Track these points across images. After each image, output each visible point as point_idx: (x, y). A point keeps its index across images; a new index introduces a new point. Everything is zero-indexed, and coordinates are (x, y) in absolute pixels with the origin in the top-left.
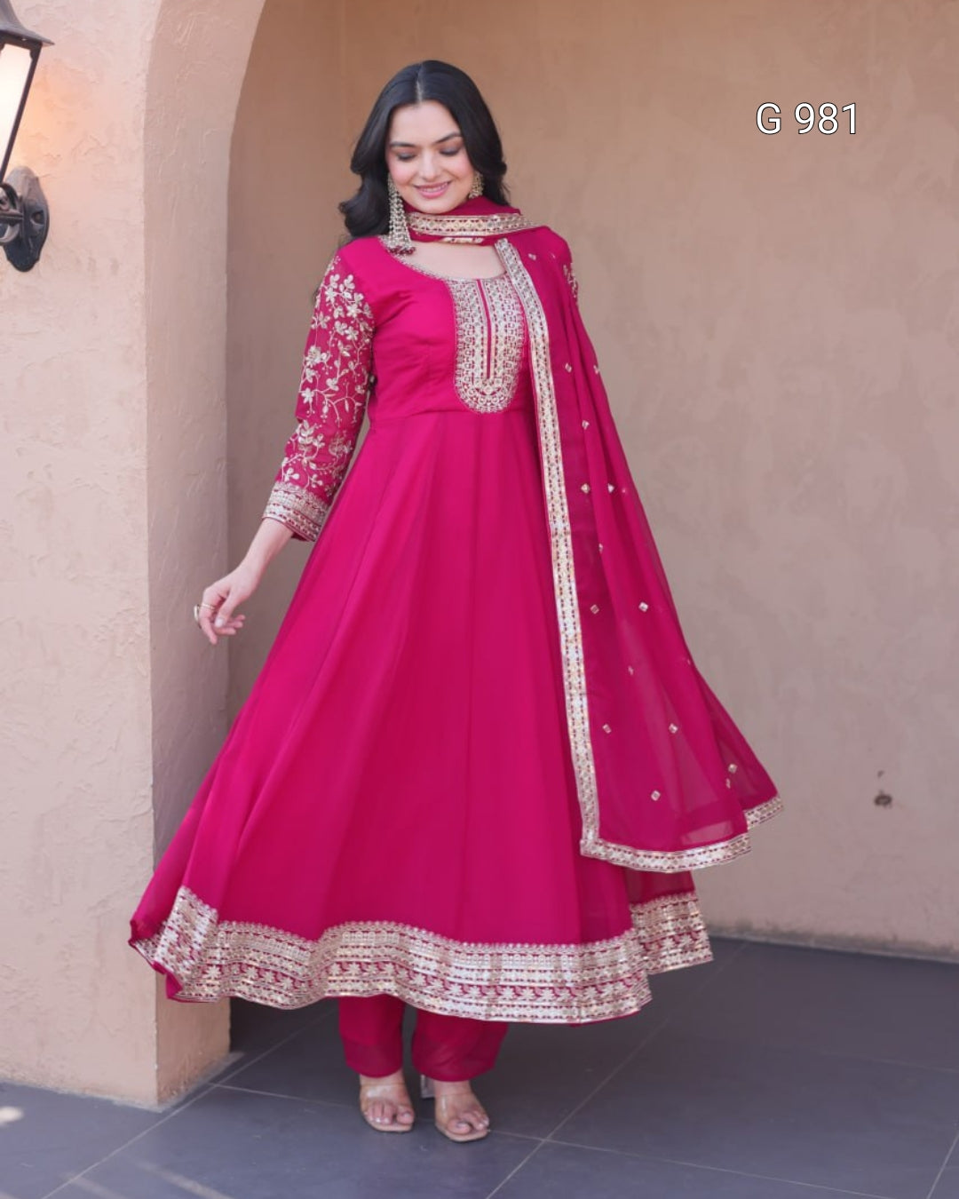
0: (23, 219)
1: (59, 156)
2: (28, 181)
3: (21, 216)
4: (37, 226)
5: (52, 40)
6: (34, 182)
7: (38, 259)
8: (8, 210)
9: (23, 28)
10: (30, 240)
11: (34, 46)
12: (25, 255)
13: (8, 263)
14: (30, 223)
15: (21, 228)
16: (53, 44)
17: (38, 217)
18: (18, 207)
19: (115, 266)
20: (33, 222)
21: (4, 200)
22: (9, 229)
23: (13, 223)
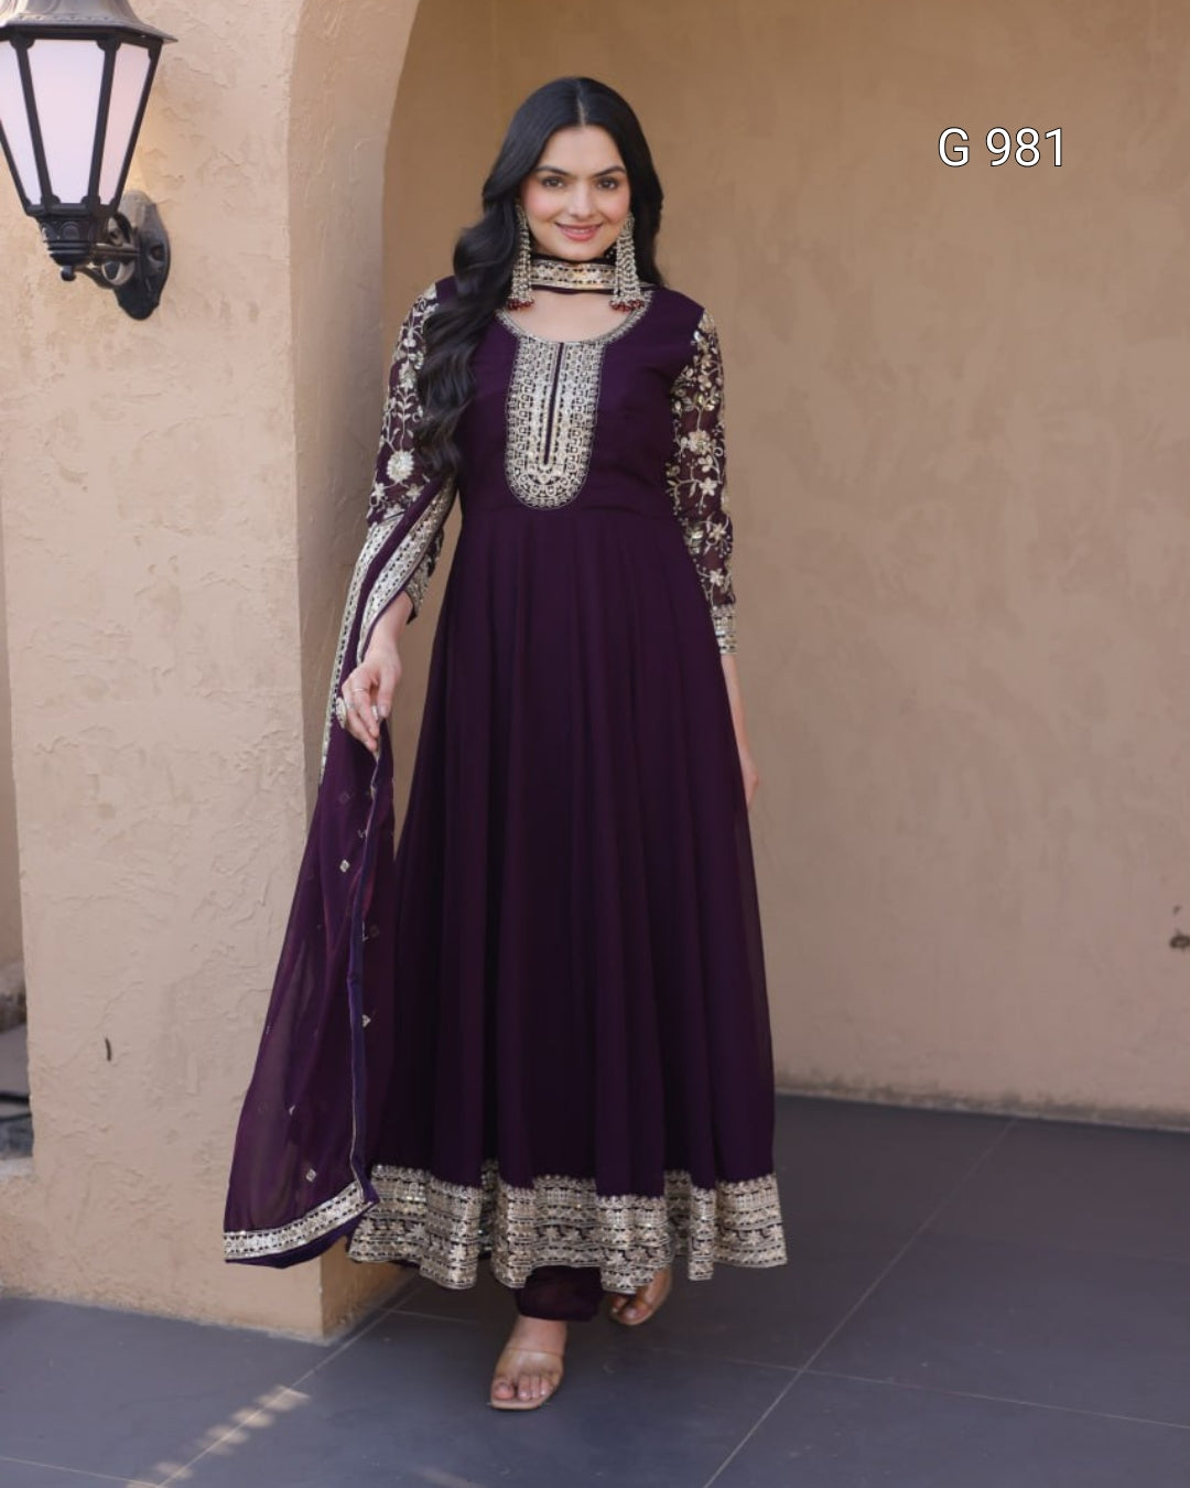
0: (138, 255)
1: (181, 177)
2: (143, 208)
3: (135, 252)
4: (156, 264)
5: (176, 37)
6: (151, 209)
7: (155, 304)
8: (121, 245)
9: (140, 22)
10: (147, 282)
11: (153, 43)
12: (140, 299)
13: (120, 309)
14: (148, 261)
15: (136, 265)
16: (175, 40)
17: (157, 253)
18: (132, 241)
19: (254, 312)
20: (151, 259)
21: (116, 233)
22: (121, 269)
23: (126, 261)
